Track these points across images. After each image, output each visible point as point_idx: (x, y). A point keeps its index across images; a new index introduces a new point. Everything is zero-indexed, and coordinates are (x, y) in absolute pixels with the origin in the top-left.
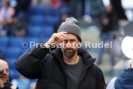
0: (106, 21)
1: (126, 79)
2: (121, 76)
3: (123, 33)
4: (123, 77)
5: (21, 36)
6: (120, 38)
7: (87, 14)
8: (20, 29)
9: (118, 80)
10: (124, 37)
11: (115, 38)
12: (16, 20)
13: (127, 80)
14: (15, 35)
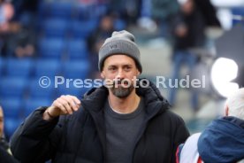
0: (182, 30)
1: (220, 136)
2: (210, 131)
3: (213, 51)
4: (214, 133)
5: (26, 56)
6: (209, 61)
7: (145, 15)
8: (23, 44)
9: (205, 139)
10: (215, 58)
11: (198, 60)
12: (16, 27)
13: (222, 139)
14: (14, 56)
